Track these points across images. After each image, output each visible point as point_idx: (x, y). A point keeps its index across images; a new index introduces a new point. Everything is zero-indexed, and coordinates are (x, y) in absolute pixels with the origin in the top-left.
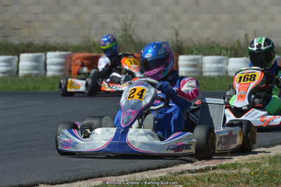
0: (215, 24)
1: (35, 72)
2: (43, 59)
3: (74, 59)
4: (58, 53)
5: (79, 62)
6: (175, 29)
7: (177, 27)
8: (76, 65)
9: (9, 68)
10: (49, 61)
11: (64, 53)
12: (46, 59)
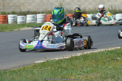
0: (94, 3)
1: (33, 22)
2: (35, 17)
3: (47, 16)
4: (41, 14)
5: (49, 18)
6: (79, 5)
7: (80, 4)
8: (48, 19)
9: (23, 21)
10: (37, 17)
11: (43, 14)
12: (36, 17)
